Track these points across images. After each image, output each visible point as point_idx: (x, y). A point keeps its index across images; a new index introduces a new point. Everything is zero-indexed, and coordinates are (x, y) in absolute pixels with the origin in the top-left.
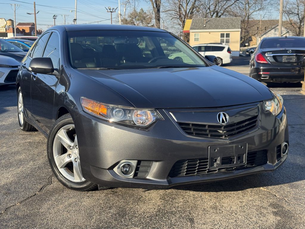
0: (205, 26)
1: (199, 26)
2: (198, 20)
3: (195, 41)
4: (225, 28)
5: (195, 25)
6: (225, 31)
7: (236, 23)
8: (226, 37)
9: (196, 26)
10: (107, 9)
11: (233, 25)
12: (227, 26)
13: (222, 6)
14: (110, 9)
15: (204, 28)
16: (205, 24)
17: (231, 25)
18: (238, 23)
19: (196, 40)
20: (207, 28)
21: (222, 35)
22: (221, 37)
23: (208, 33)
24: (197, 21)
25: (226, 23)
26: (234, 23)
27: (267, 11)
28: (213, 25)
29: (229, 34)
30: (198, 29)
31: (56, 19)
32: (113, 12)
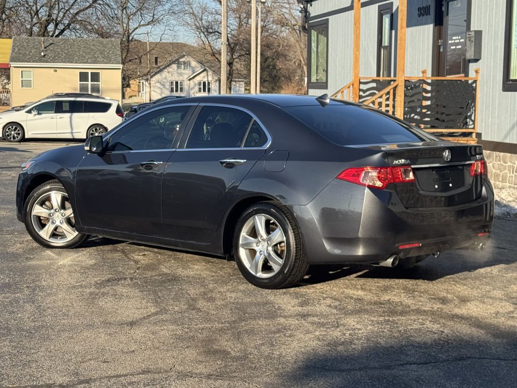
0: (44, 56)
1: (31, 54)
2: (27, 41)
3: (23, 88)
4: (89, 61)
5: (21, 51)
6: (89, 68)
7: (111, 52)
8: (91, 81)
9: (24, 55)
11: (105, 55)
12: (92, 58)
13: (67, 8)
15: (43, 59)
16: (43, 51)
17: (100, 56)
18: (115, 50)
19: (26, 84)
20: (49, 60)
21: (83, 77)
22: (80, 81)
23: (53, 69)
24: (25, 44)
25: (89, 51)
26: (108, 51)
27: (167, 28)
28: (62, 55)
29: (98, 74)
30: (30, 62)
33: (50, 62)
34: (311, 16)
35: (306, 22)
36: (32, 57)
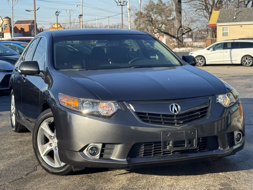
0: (235, 19)
1: (228, 18)
2: (227, 11)
3: (224, 37)
5: (223, 17)
9: (225, 19)
10: (117, 3)
14: (120, 2)
16: (235, 16)
19: (225, 34)
20: (238, 21)
23: (240, 26)
24: (226, 13)
28: (245, 17)
30: (227, 22)
31: (58, 15)
32: (124, 5)
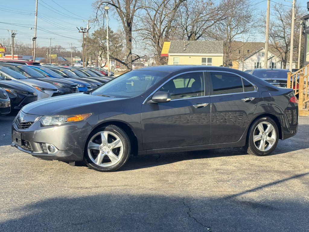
0: (185, 50)
1: (179, 49)
4: (207, 52)
5: (174, 48)
6: (207, 55)
7: (218, 48)
8: (208, 62)
9: (175, 50)
10: (79, 29)
11: (215, 49)
12: (208, 51)
13: (201, 26)
14: (82, 29)
15: (184, 51)
16: (185, 47)
17: (212, 49)
18: (220, 47)
19: (175, 64)
21: (204, 60)
22: (202, 62)
23: (189, 57)
24: (176, 44)
25: (207, 47)
26: (217, 47)
27: (251, 35)
28: (194, 49)
29: (211, 59)
30: (178, 53)
31: (14, 37)
32: (86, 32)
33: (188, 53)
34: (307, 26)
35: (304, 30)
36: (179, 51)
